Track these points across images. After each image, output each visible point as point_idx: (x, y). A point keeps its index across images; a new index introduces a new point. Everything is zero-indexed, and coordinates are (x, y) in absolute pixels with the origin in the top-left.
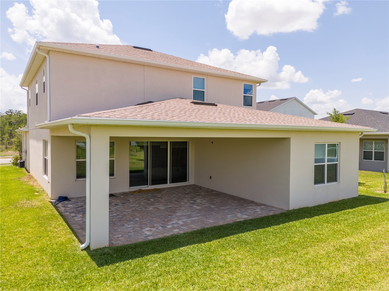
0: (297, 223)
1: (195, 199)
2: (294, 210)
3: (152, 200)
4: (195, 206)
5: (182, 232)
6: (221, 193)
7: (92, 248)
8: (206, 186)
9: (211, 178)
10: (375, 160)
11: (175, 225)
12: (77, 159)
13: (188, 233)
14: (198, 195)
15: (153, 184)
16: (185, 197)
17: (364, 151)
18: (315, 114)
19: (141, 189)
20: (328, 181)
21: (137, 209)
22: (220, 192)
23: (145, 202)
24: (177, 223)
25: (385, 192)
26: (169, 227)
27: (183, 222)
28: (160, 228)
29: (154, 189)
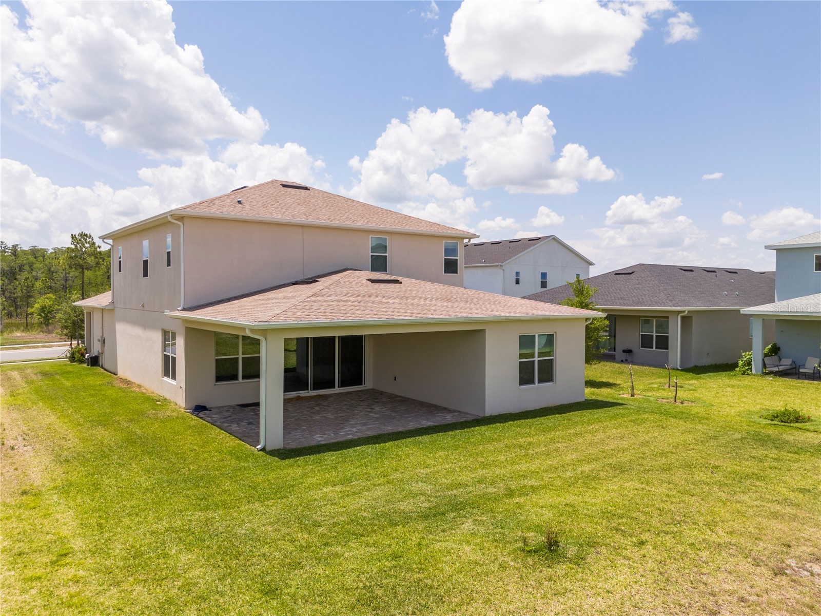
0: (483, 428)
1: (373, 407)
2: (491, 416)
3: (317, 408)
4: (372, 414)
5: (356, 437)
6: (408, 399)
7: (268, 449)
8: (390, 391)
9: (395, 380)
10: (656, 348)
11: (348, 432)
12: (216, 356)
13: (363, 438)
14: (377, 402)
15: (315, 389)
16: (359, 405)
17: (642, 334)
18: (592, 264)
19: (299, 396)
20: (540, 381)
21: (301, 418)
22: (406, 398)
23: (308, 411)
24: (350, 430)
25: (632, 395)
26: (341, 434)
27: (357, 429)
28: (332, 435)
29: (317, 395)
